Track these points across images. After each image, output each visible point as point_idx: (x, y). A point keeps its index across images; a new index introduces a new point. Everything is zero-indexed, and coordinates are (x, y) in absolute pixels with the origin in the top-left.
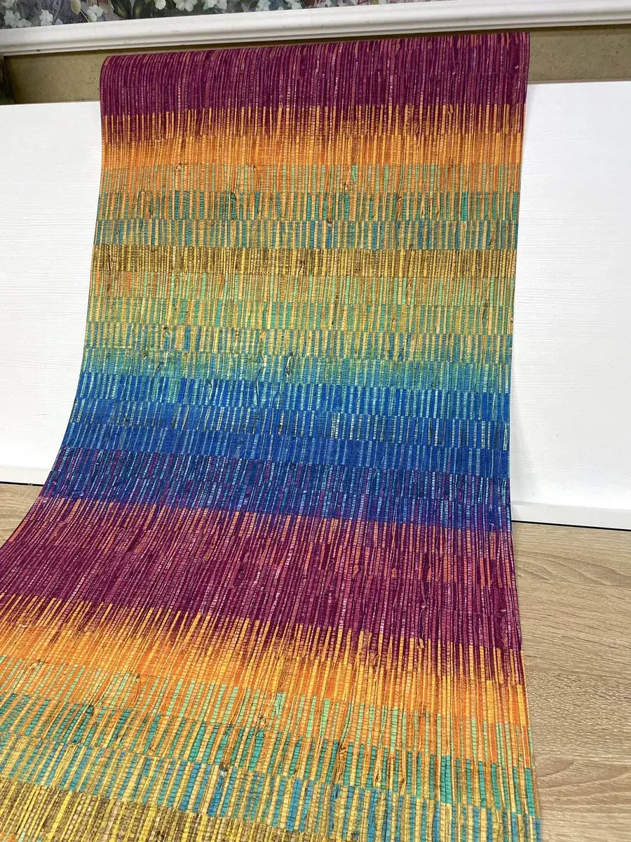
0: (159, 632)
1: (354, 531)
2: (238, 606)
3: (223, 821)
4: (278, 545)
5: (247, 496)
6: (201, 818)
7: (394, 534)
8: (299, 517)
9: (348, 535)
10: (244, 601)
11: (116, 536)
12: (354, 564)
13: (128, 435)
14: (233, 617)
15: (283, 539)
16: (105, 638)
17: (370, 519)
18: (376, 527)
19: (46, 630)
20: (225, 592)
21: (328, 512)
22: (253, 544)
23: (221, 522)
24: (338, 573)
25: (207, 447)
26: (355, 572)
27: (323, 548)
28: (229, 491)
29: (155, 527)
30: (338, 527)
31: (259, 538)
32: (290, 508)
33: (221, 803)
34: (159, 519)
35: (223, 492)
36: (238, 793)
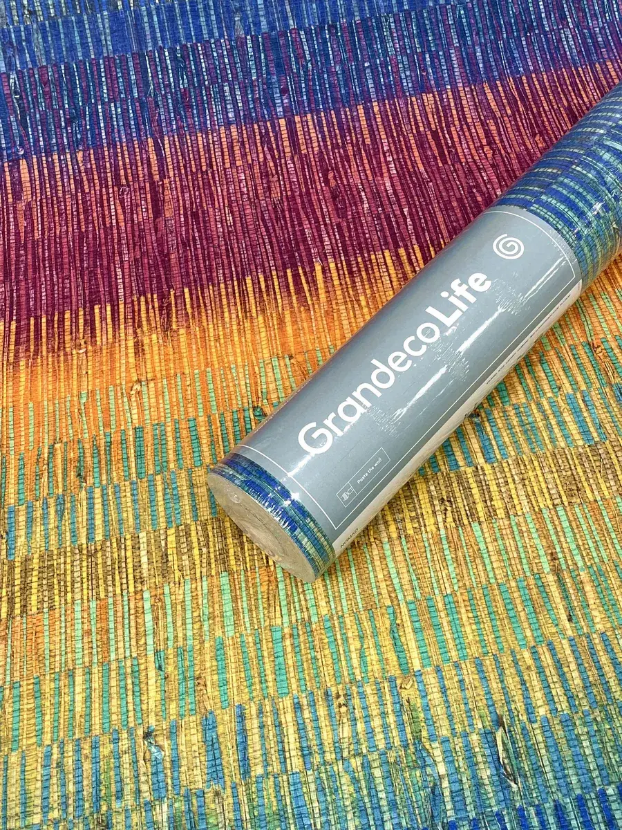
0: (279, 301)
1: (461, 104)
2: (362, 240)
3: (510, 462)
4: (365, 151)
5: (284, 91)
6: (482, 468)
7: (516, 93)
8: (375, 104)
9: (454, 112)
10: (367, 231)
11: (122, 202)
12: (482, 146)
13: (45, 38)
14: (366, 255)
15: (368, 141)
16: (211, 330)
17: (475, 81)
18: (487, 90)
19: (117, 345)
20: (333, 229)
21: (413, 87)
22: (329, 159)
23: (265, 139)
24: (467, 163)
25: (187, 29)
26: (490, 156)
27: (430, 137)
28: (253, 92)
29: (171, 174)
30: (436, 103)
31: (333, 148)
32: (356, 95)
33: (495, 447)
34: (169, 160)
35: (244, 95)
36: (508, 432)
